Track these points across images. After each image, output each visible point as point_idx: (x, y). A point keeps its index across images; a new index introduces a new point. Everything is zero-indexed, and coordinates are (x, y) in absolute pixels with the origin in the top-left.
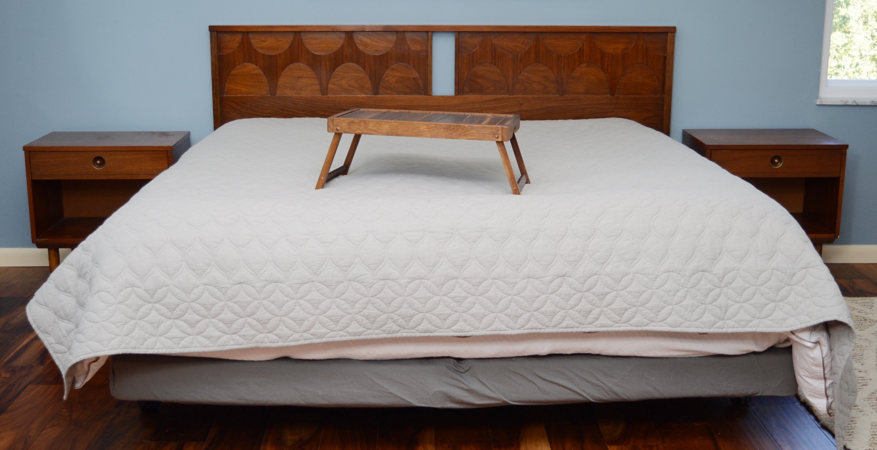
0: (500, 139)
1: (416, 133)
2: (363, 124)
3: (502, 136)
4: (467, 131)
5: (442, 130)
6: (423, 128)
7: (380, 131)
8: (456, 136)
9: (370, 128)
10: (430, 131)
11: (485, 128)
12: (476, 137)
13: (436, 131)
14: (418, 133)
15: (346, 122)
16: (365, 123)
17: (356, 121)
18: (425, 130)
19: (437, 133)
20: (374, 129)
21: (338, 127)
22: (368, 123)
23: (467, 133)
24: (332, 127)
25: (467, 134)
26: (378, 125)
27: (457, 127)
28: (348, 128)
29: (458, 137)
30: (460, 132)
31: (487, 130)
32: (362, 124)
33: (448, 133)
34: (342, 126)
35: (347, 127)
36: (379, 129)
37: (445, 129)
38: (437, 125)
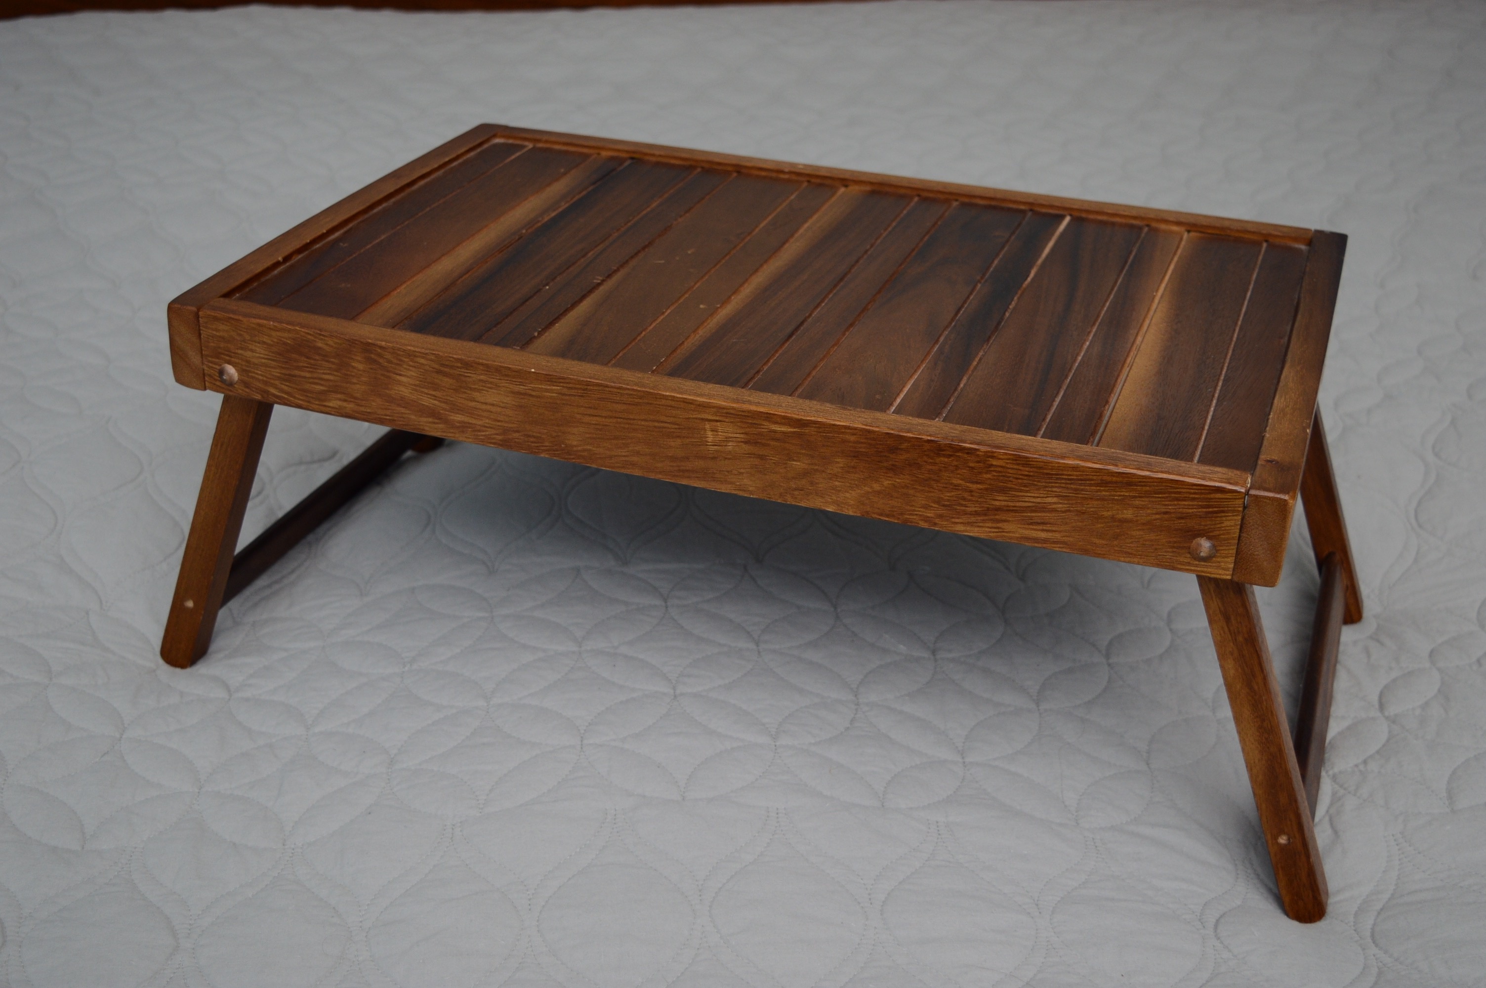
0: (1224, 570)
1: (673, 459)
2: (361, 367)
3: (1238, 552)
4: (1003, 491)
5: (841, 461)
6: (721, 435)
7: (459, 418)
8: (926, 507)
9: (406, 392)
10: (762, 457)
11: (1129, 484)
12: (1057, 536)
13: (798, 465)
14: (687, 458)
15: (266, 339)
16: (375, 361)
17: (320, 344)
18: (730, 446)
19: (805, 474)
20: (427, 401)
21: (229, 363)
22: (389, 362)
23: (1000, 500)
24: (195, 359)
25: (998, 509)
26: (447, 381)
27: (938, 460)
28: (279, 378)
29: (941, 516)
30: (956, 487)
31: (1137, 502)
32: (358, 364)
33: (876, 487)
34: (248, 362)
35: (276, 372)
36: (456, 408)
37: (856, 455)
38: (807, 430)
